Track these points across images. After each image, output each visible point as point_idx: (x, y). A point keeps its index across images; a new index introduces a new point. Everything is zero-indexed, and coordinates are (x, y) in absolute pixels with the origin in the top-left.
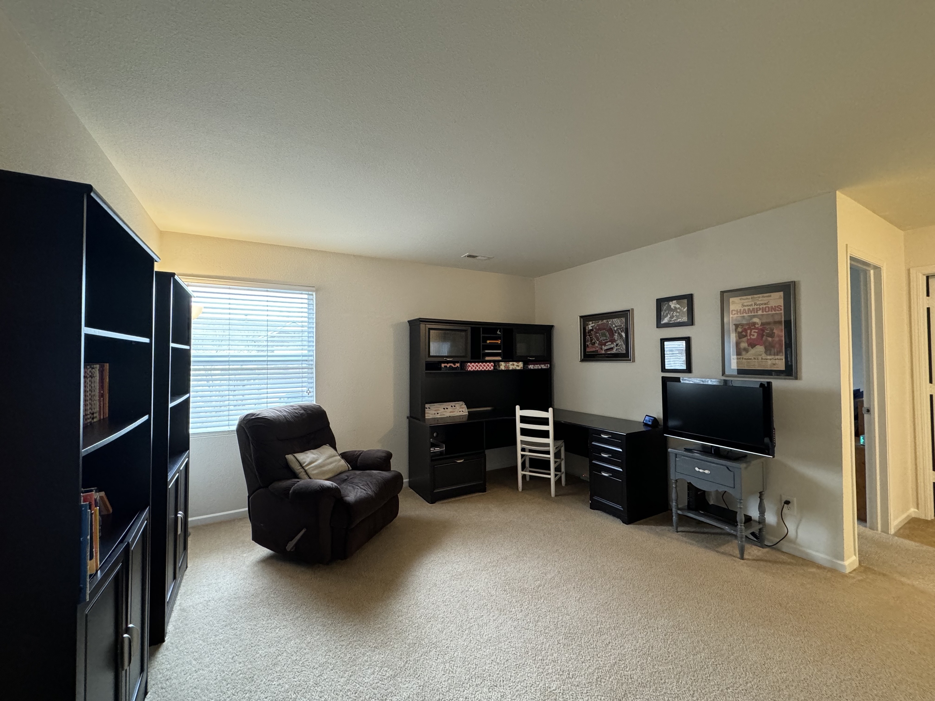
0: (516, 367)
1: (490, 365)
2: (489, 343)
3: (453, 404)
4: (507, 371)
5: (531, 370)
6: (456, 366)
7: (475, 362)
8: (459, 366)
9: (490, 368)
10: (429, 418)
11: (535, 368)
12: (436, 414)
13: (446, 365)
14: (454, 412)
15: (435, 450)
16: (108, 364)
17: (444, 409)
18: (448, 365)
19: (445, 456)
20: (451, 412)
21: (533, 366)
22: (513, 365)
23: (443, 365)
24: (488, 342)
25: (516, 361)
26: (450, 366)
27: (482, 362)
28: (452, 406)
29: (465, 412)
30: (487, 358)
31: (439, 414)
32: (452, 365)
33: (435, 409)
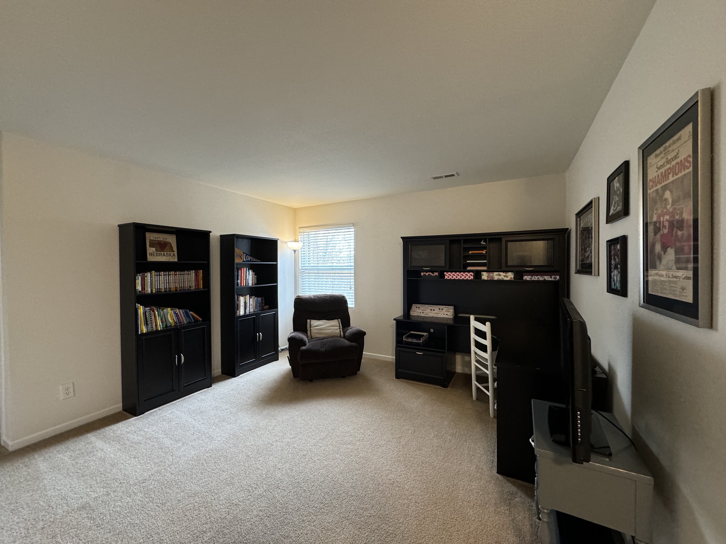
0: (503, 277)
1: (469, 275)
2: (472, 253)
3: (441, 307)
4: (492, 282)
5: (526, 281)
6: (434, 275)
7: (451, 272)
8: (437, 275)
9: (469, 277)
10: (415, 315)
11: (533, 279)
12: (422, 313)
13: (425, 273)
14: (438, 314)
15: (412, 340)
16: (201, 271)
17: (431, 310)
18: (427, 274)
19: (421, 348)
20: (435, 313)
21: (530, 277)
22: (500, 275)
23: (422, 274)
24: (470, 252)
25: (503, 272)
26: (429, 274)
27: (464, 272)
28: (440, 309)
29: (449, 316)
30: (469, 268)
31: (424, 314)
32: (430, 273)
33: (423, 309)
